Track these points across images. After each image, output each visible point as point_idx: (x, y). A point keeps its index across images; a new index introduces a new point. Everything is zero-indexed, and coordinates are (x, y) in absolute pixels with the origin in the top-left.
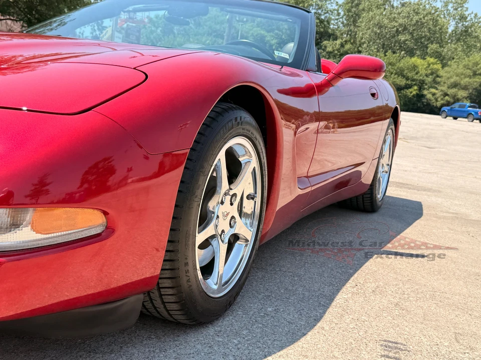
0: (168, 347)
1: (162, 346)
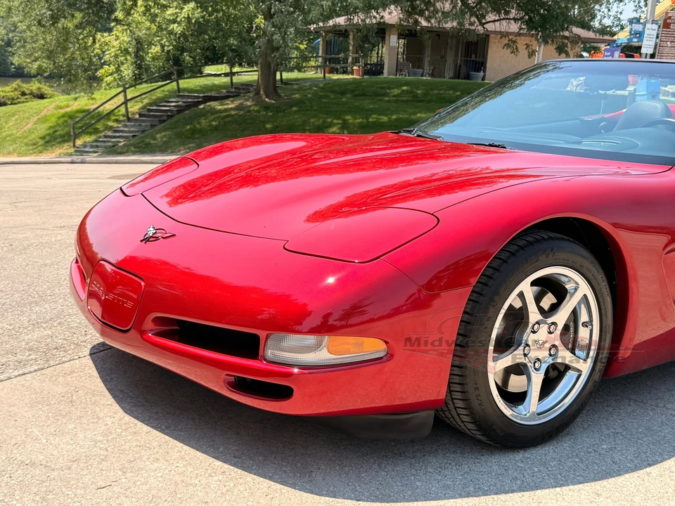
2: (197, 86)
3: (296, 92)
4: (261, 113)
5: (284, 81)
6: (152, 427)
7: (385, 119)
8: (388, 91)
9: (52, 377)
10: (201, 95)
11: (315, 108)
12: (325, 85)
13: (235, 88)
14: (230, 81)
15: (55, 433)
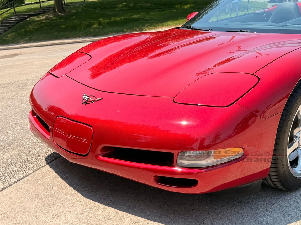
0: (276, 202)
1: (272, 201)
2: (23, 10)
3: (73, 9)
4: (58, 21)
5: (66, 4)
6: (104, 204)
7: (118, 19)
8: (117, 6)
9: (34, 181)
10: (27, 14)
11: (84, 16)
12: (86, 5)
13: (43, 9)
14: (39, 6)
15: (53, 217)
